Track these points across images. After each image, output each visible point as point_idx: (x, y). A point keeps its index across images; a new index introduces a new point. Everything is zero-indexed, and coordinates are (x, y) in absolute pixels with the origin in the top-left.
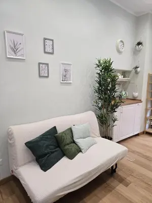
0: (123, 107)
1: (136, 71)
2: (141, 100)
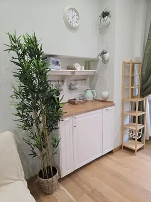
0: (76, 116)
1: (103, 59)
2: (113, 102)
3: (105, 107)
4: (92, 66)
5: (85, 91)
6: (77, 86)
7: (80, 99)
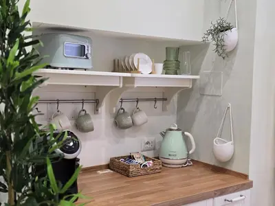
1: (220, 46)
2: (246, 177)
3: (222, 192)
4: (186, 63)
5: (164, 135)
6: (140, 118)
7: (146, 158)
